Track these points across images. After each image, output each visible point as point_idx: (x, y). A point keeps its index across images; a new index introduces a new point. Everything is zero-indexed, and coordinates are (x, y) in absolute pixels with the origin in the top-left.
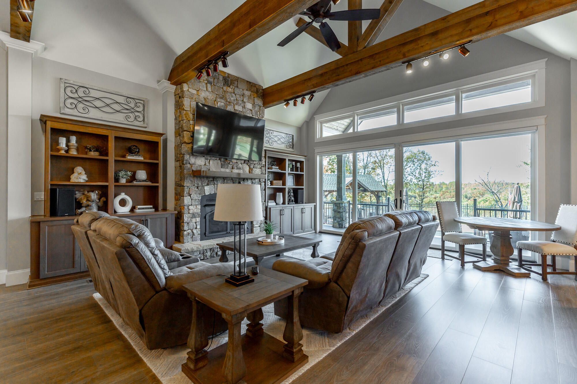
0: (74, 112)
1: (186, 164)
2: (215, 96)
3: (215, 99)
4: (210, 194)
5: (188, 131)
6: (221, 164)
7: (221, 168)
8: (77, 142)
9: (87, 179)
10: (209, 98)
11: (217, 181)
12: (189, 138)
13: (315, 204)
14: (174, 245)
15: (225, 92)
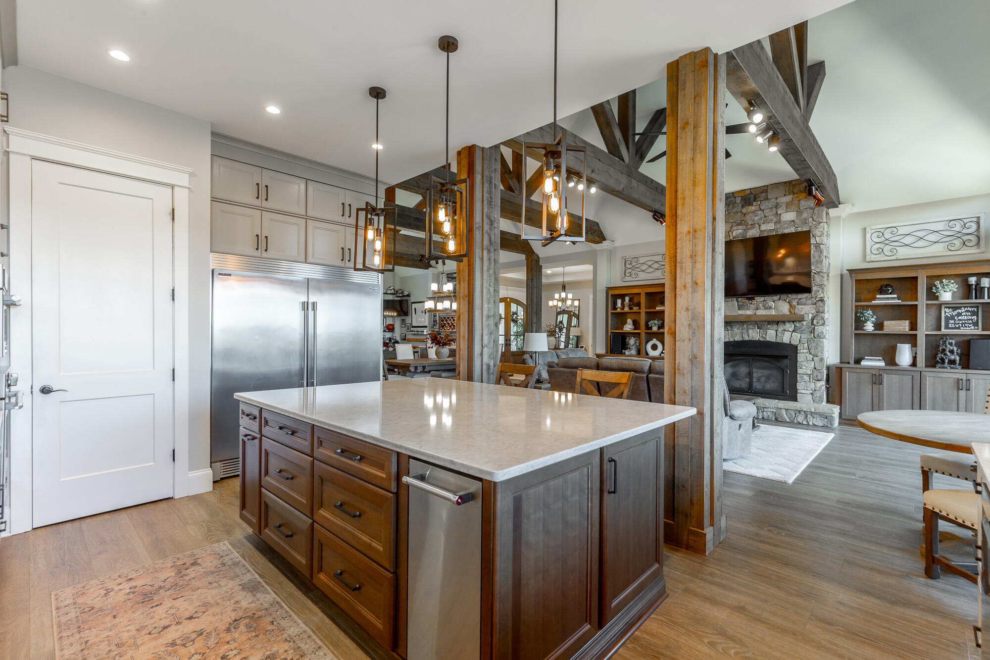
3: (729, 229)
6: (738, 305)
7: (739, 309)
8: (628, 301)
9: (633, 328)
11: (732, 327)
15: (745, 214)
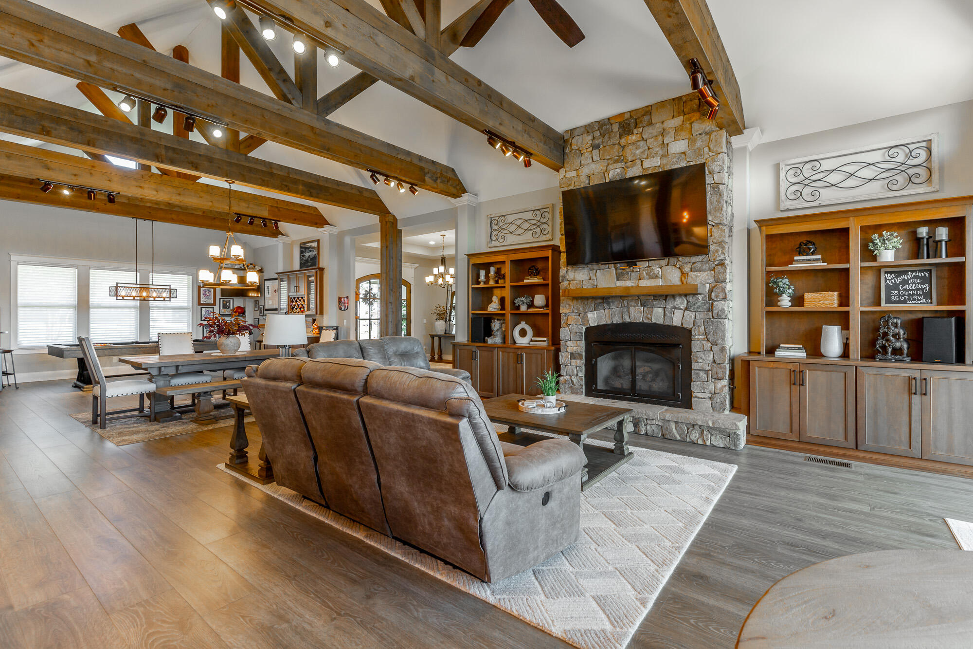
0: (497, 243)
1: (563, 281)
2: (606, 164)
3: (605, 168)
4: (598, 325)
8: (495, 272)
10: (596, 172)
11: (609, 304)
15: (623, 147)
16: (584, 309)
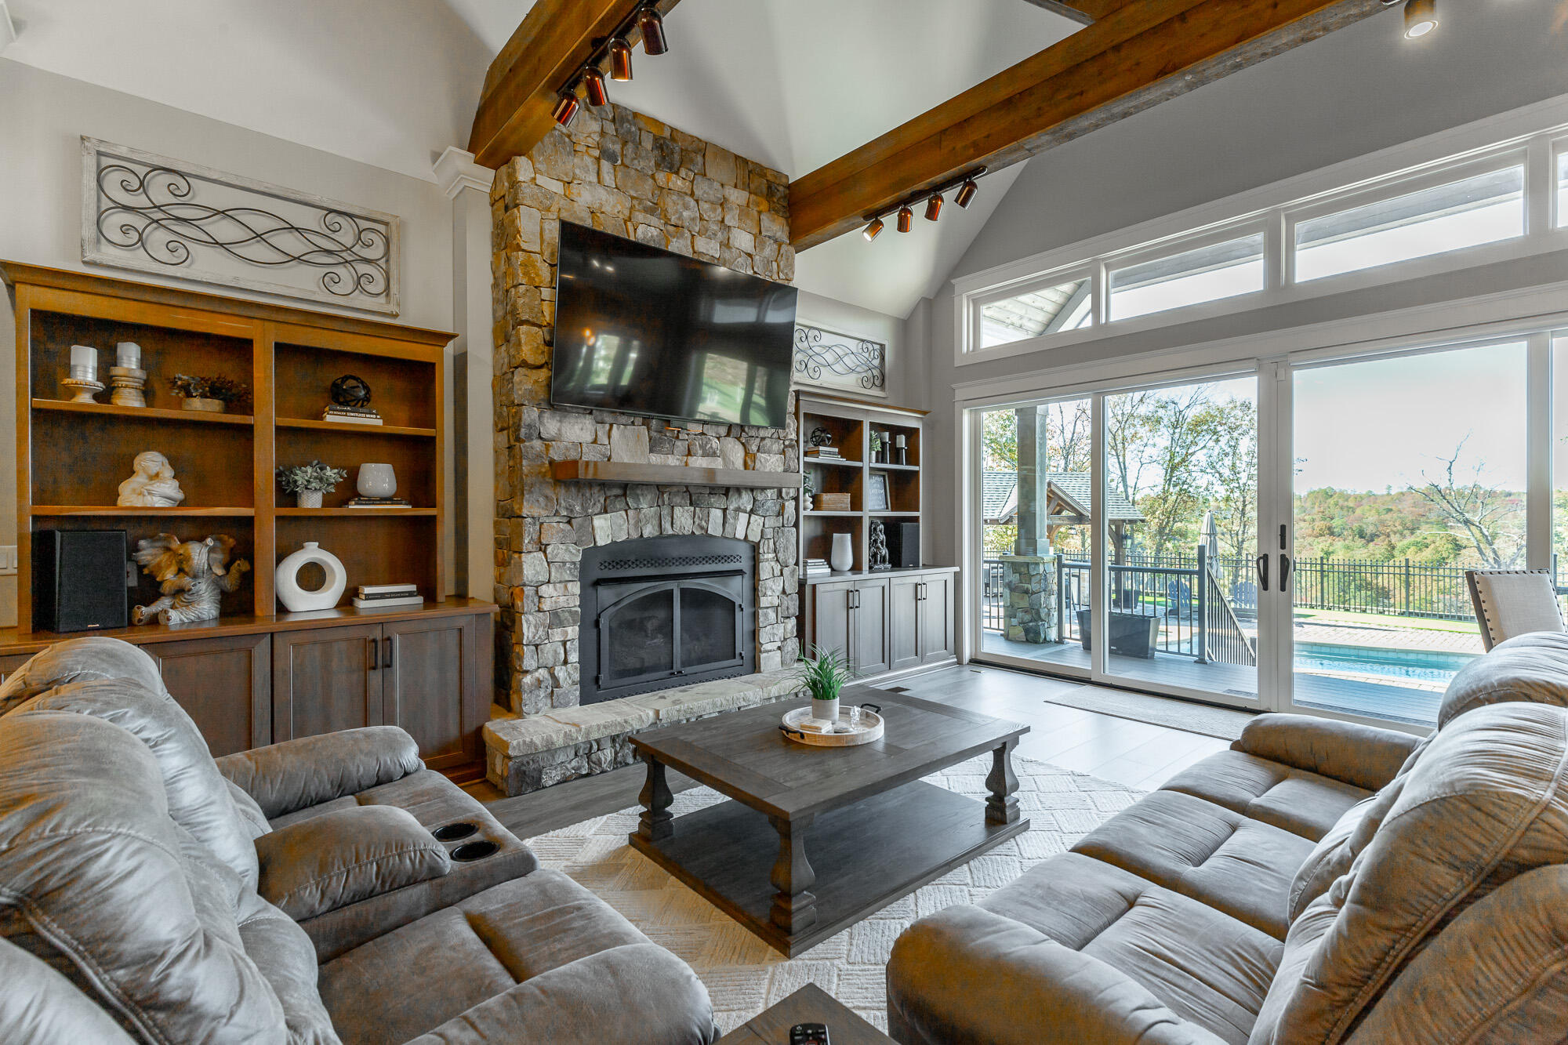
0: (137, 259)
1: (529, 438)
2: (628, 205)
3: (627, 213)
4: (614, 543)
5: (534, 324)
6: (650, 439)
7: (651, 451)
8: (143, 364)
9: (180, 496)
10: (607, 209)
11: (637, 499)
12: (538, 348)
13: (957, 569)
14: (488, 725)
15: (661, 190)
16: (584, 508)
